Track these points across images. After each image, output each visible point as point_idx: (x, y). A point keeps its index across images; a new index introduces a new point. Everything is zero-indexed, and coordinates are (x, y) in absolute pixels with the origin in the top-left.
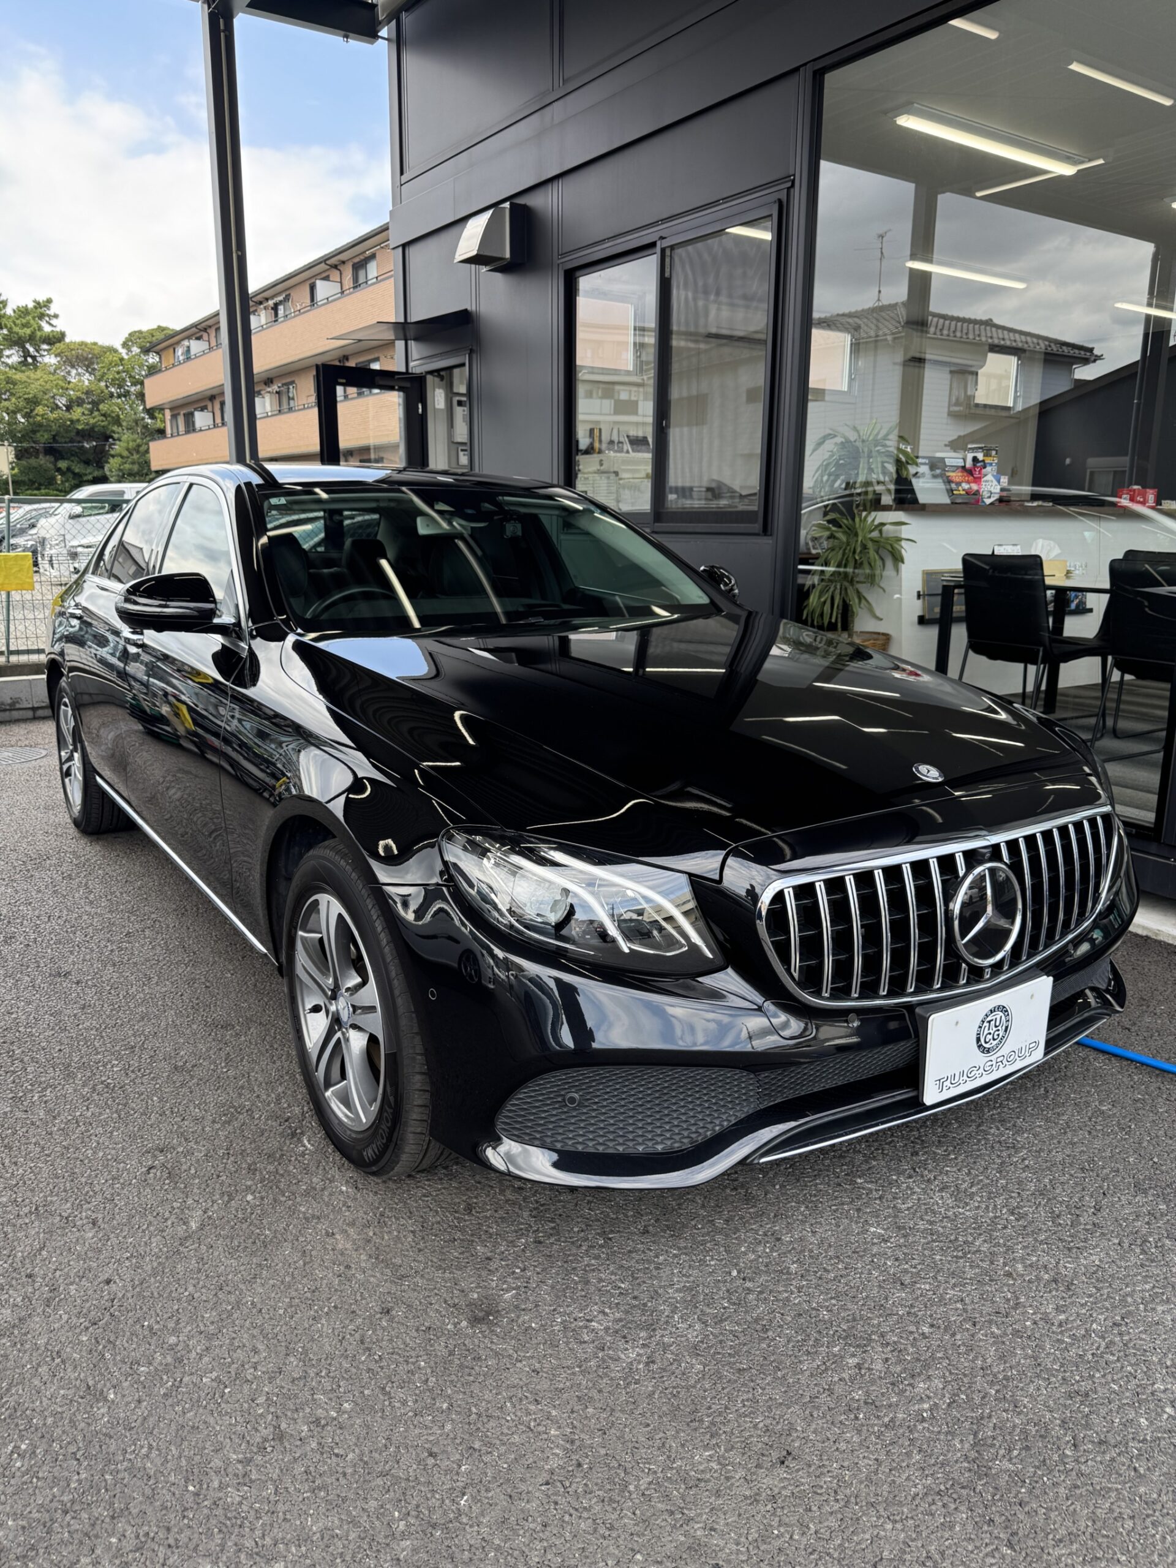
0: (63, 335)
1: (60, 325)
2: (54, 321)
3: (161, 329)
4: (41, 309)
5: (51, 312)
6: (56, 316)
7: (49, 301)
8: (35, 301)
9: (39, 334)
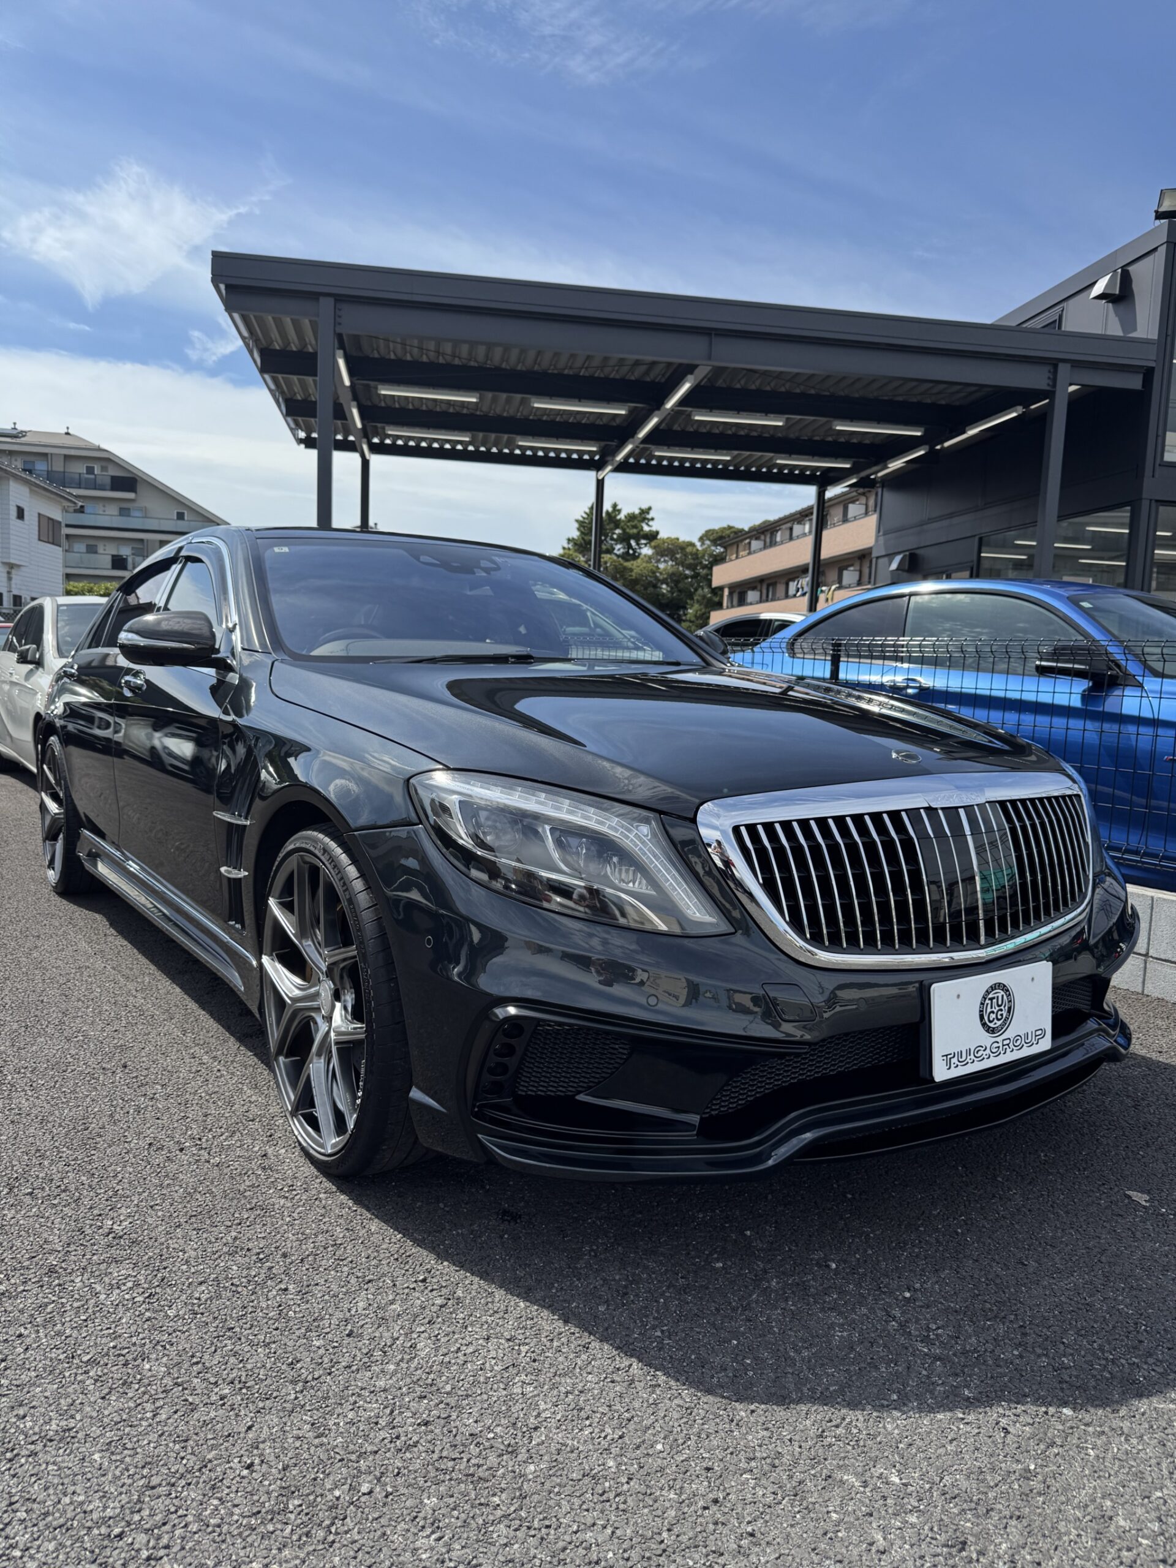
0: (657, 533)
1: (655, 526)
2: (651, 523)
3: (730, 528)
4: (644, 515)
5: (649, 516)
6: (653, 519)
7: (650, 508)
8: (640, 509)
9: (642, 533)
